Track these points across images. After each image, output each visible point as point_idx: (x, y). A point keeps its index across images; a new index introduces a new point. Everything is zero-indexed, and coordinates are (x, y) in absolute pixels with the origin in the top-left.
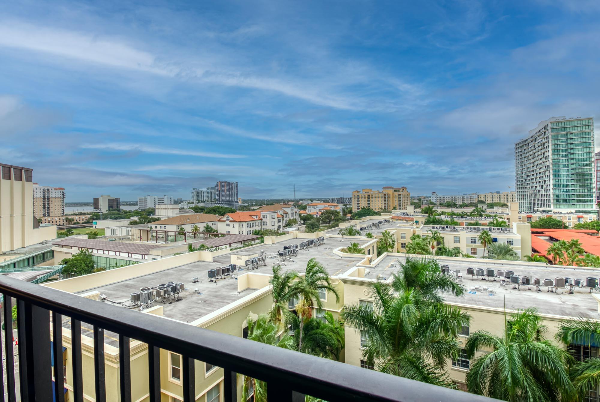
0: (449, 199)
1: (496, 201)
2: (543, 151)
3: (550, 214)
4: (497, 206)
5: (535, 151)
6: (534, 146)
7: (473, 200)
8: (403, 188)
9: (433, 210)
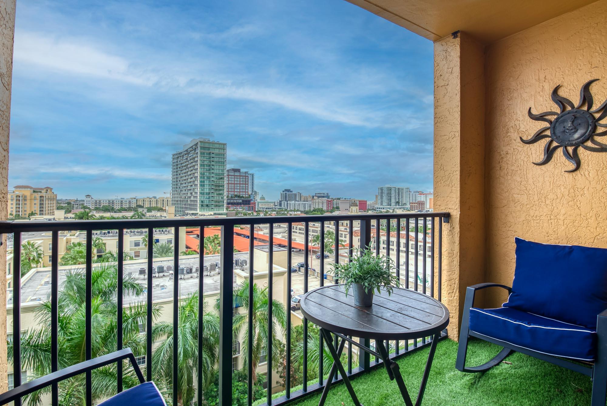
0: (106, 203)
1: (153, 206)
2: (194, 164)
3: (197, 216)
4: (154, 210)
5: (187, 163)
6: (187, 159)
7: (132, 204)
8: (47, 189)
9: (90, 215)
